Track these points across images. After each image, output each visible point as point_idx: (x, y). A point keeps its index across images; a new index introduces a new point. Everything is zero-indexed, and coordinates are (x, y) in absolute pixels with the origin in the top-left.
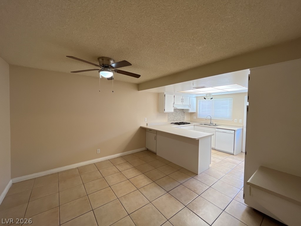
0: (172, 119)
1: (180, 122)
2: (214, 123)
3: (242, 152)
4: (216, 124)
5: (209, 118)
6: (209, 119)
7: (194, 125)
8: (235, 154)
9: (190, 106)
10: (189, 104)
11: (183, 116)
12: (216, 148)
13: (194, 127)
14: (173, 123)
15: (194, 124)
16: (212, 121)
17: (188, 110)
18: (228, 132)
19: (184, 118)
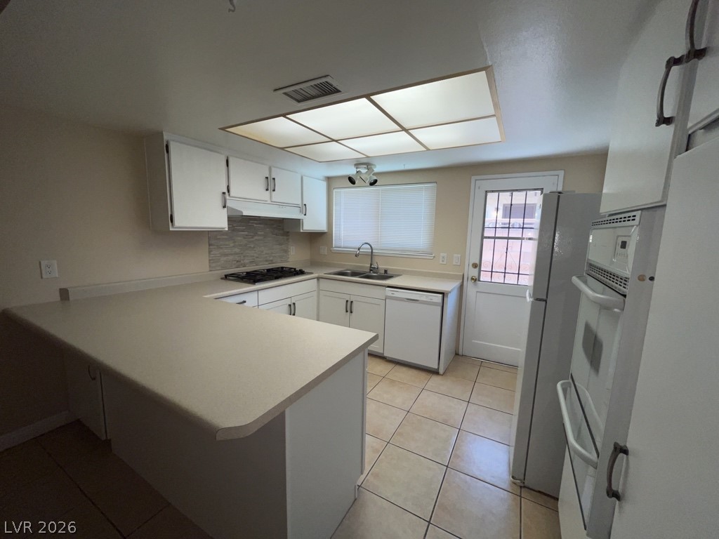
0: (231, 258)
1: (271, 266)
2: (382, 266)
3: (457, 354)
4: (386, 271)
5: (366, 249)
6: (365, 254)
7: (318, 278)
8: (441, 371)
9: (303, 208)
10: (299, 202)
11: (280, 244)
12: (385, 355)
13: (318, 285)
14: (232, 275)
15: (315, 275)
16: (376, 259)
17: (297, 222)
18: (424, 298)
19: (286, 251)
